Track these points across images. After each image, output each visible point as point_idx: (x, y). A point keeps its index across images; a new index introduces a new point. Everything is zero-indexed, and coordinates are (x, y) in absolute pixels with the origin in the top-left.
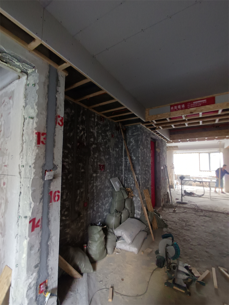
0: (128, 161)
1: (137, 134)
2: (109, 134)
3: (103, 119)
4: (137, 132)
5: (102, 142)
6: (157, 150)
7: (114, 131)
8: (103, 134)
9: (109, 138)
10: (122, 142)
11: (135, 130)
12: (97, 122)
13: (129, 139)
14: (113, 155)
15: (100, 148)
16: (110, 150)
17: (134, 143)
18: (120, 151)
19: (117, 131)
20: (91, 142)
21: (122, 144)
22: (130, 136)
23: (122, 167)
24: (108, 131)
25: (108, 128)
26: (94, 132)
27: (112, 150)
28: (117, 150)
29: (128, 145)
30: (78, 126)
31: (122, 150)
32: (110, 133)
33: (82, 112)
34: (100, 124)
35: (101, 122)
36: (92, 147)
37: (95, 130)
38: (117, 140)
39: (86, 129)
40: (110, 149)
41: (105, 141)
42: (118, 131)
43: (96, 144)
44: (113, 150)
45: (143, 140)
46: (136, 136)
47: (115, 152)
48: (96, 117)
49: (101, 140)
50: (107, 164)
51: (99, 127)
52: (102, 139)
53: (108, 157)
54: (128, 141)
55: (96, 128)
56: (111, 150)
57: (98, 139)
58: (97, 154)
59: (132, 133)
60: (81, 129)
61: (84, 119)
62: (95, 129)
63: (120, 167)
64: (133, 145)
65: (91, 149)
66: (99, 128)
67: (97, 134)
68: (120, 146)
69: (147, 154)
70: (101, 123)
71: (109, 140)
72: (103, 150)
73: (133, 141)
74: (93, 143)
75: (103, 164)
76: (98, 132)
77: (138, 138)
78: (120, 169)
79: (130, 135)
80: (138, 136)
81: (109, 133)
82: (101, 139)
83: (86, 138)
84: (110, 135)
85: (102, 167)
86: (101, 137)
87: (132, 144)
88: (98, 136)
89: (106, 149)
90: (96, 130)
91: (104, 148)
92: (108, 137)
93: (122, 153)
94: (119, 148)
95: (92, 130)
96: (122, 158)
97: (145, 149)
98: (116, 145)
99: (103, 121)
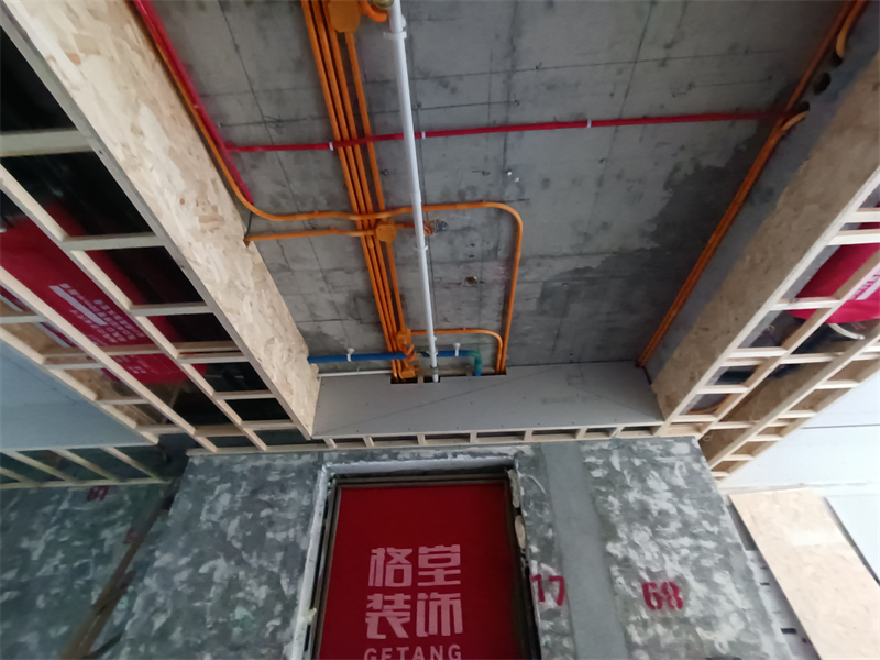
2: (110, 536)
5: (58, 573)
8: (80, 540)
9: (106, 550)
16: (88, 599)
26: (33, 548)
35: (89, 503)
37: (42, 541)
41: (76, 564)
51: (68, 523)
52: (63, 561)
57: (39, 569)
62: (44, 537)
67: (44, 550)
81: (112, 534)
82: (57, 563)
84: (117, 536)
86: (59, 556)
90: (49, 536)
91: (57, 595)
95: (30, 541)
99: (98, 499)
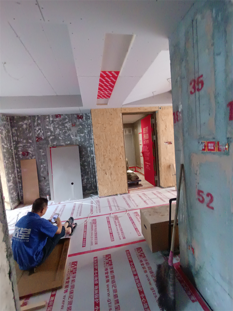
3: (59, 116)
7: (76, 121)
10: (89, 127)
12: (52, 120)
14: (76, 140)
15: (59, 138)
18: (86, 135)
19: (80, 119)
23: (92, 148)
24: (66, 123)
25: (67, 120)
28: (82, 135)
30: (35, 128)
32: (70, 124)
36: (50, 138)
38: (81, 127)
39: (42, 128)
44: (76, 136)
49: (59, 132)
53: (70, 142)
55: (52, 124)
56: (73, 136)
58: (56, 142)
60: (37, 129)
61: (40, 122)
63: (89, 148)
65: (49, 140)
66: (55, 124)
68: (86, 131)
70: (57, 119)
71: (70, 130)
72: (62, 138)
83: (43, 134)
88: (55, 130)
89: (66, 137)
92: (67, 127)
93: (90, 136)
96: (91, 141)
98: (80, 132)
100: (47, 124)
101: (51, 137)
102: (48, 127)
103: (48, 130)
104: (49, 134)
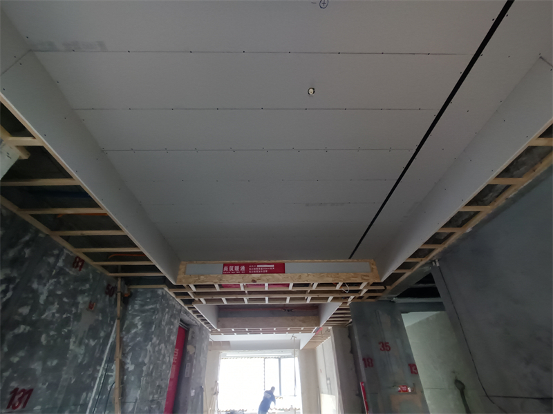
0: (112, 376)
1: (152, 308)
2: (81, 302)
3: (80, 264)
4: (153, 304)
5: (54, 320)
6: (189, 348)
7: (99, 296)
8: (67, 299)
9: (79, 311)
10: (112, 323)
11: (150, 298)
12: (61, 269)
13: (130, 317)
14: (76, 357)
15: (41, 336)
16: (68, 344)
17: (140, 327)
18: (98, 346)
19: (108, 296)
20: (17, 318)
21: (110, 329)
22: (135, 311)
23: (90, 394)
24: (82, 292)
25: (88, 286)
26: (40, 291)
27: (77, 342)
28: (92, 343)
29: (124, 333)
31: (105, 344)
32: (87, 299)
33: (27, 238)
34: (66, 274)
35: (73, 269)
36: (17, 331)
37: (46, 288)
38: (100, 318)
39: (17, 280)
40: (72, 340)
41: (64, 316)
42: (111, 296)
43: (33, 324)
44: (80, 344)
45: (163, 323)
46: (149, 313)
47: (82, 350)
48: (63, 257)
49: (53, 314)
50: (41, 387)
51: (61, 280)
53: (57, 364)
54: (127, 323)
55: (52, 281)
56: (75, 342)
57: (45, 311)
58: (22, 353)
59: (142, 306)
61: (26, 256)
62: (47, 285)
63: (84, 394)
64: (136, 333)
65: (10, 336)
66: (59, 283)
67: (47, 297)
68: (102, 334)
69: (164, 356)
70: (71, 273)
71: (78, 317)
72: (48, 342)
73: (140, 323)
74: (25, 320)
75: (27, 387)
76: (51, 293)
77: (154, 318)
78: (81, 402)
79: (137, 308)
80: (154, 312)
81: (82, 300)
82: (54, 311)
84: (84, 303)
85: (20, 399)
86: (56, 306)
87: (133, 331)
88: (48, 303)
89: (59, 340)
90: (50, 286)
92: (77, 307)
93: (103, 352)
94: (100, 338)
95: (38, 284)
96: (98, 368)
97: (163, 345)
98: (93, 332)
99: (78, 268)
100: (42, 272)
101: (22, 329)
102: (35, 286)
103: (30, 296)
104: (25, 310)
